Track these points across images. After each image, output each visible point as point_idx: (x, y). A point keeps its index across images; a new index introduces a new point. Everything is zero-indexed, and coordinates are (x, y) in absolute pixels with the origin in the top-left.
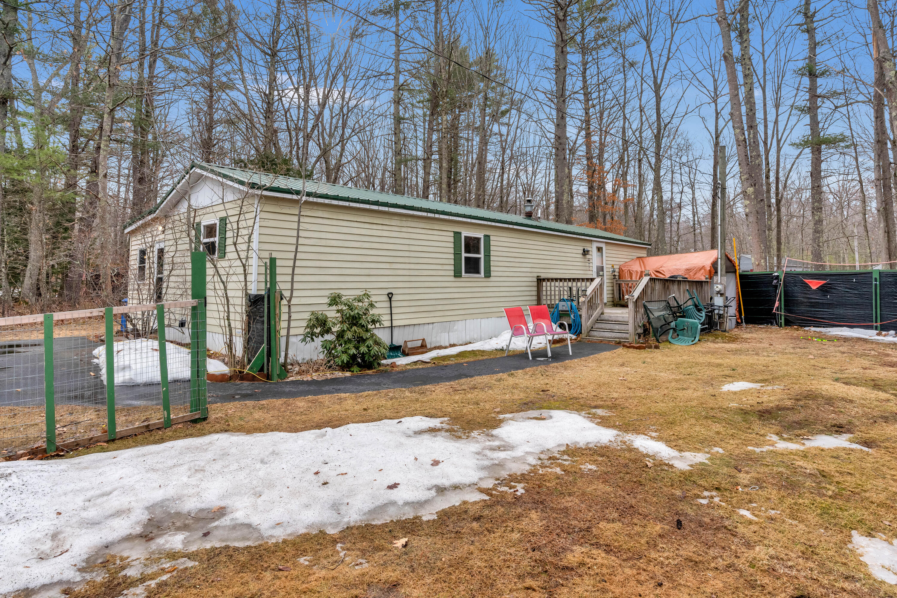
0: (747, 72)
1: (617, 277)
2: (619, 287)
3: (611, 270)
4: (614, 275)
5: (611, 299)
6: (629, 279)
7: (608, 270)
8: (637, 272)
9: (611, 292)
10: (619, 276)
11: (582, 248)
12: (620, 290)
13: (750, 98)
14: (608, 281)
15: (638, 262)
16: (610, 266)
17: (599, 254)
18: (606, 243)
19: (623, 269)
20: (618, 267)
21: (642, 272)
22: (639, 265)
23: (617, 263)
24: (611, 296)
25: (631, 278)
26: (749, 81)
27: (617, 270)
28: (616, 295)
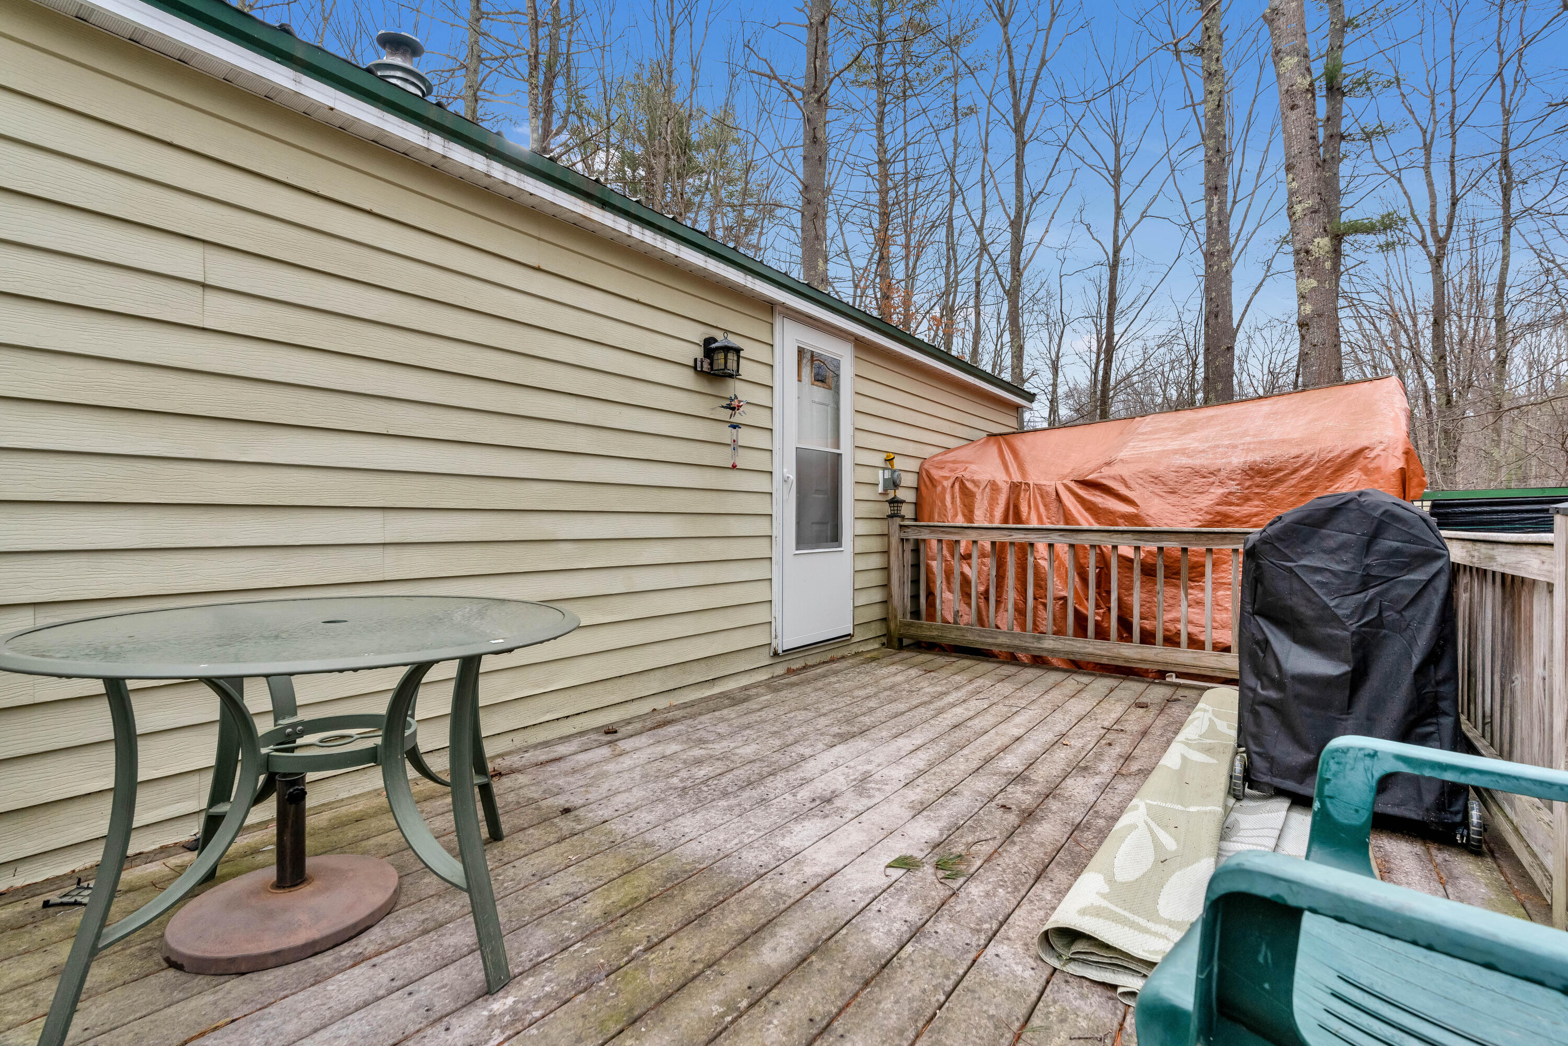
0: (1214, 67)
1: (907, 511)
2: (916, 551)
3: (881, 476)
4: (895, 502)
5: (876, 613)
6: (960, 521)
7: (866, 475)
8: (994, 486)
9: (876, 578)
10: (917, 505)
11: (698, 334)
12: (916, 566)
13: (1217, 124)
14: (863, 528)
15: (993, 450)
16: (878, 459)
17: (820, 393)
18: (860, 344)
19: (936, 473)
20: (914, 465)
21: (1015, 488)
22: (998, 461)
23: (911, 449)
24: (877, 596)
25: (969, 516)
26: (1216, 87)
27: (909, 480)
28: (901, 594)
